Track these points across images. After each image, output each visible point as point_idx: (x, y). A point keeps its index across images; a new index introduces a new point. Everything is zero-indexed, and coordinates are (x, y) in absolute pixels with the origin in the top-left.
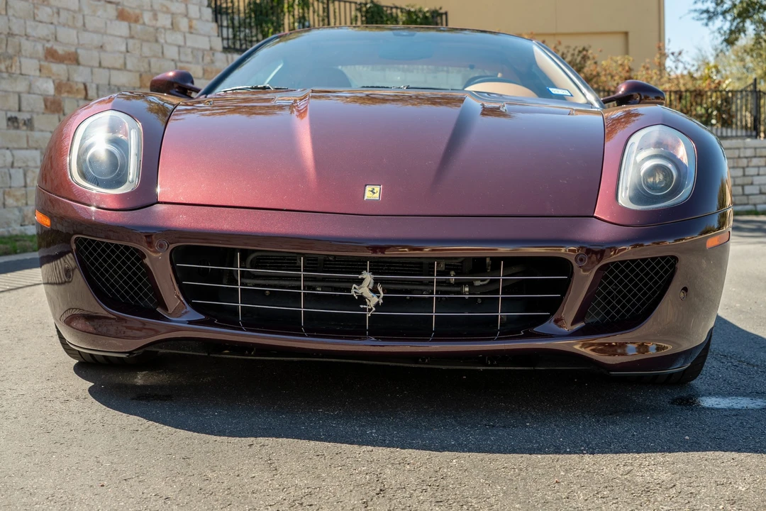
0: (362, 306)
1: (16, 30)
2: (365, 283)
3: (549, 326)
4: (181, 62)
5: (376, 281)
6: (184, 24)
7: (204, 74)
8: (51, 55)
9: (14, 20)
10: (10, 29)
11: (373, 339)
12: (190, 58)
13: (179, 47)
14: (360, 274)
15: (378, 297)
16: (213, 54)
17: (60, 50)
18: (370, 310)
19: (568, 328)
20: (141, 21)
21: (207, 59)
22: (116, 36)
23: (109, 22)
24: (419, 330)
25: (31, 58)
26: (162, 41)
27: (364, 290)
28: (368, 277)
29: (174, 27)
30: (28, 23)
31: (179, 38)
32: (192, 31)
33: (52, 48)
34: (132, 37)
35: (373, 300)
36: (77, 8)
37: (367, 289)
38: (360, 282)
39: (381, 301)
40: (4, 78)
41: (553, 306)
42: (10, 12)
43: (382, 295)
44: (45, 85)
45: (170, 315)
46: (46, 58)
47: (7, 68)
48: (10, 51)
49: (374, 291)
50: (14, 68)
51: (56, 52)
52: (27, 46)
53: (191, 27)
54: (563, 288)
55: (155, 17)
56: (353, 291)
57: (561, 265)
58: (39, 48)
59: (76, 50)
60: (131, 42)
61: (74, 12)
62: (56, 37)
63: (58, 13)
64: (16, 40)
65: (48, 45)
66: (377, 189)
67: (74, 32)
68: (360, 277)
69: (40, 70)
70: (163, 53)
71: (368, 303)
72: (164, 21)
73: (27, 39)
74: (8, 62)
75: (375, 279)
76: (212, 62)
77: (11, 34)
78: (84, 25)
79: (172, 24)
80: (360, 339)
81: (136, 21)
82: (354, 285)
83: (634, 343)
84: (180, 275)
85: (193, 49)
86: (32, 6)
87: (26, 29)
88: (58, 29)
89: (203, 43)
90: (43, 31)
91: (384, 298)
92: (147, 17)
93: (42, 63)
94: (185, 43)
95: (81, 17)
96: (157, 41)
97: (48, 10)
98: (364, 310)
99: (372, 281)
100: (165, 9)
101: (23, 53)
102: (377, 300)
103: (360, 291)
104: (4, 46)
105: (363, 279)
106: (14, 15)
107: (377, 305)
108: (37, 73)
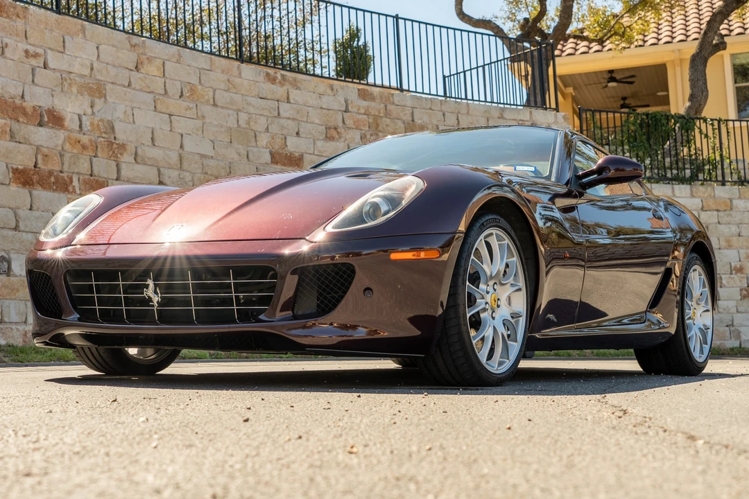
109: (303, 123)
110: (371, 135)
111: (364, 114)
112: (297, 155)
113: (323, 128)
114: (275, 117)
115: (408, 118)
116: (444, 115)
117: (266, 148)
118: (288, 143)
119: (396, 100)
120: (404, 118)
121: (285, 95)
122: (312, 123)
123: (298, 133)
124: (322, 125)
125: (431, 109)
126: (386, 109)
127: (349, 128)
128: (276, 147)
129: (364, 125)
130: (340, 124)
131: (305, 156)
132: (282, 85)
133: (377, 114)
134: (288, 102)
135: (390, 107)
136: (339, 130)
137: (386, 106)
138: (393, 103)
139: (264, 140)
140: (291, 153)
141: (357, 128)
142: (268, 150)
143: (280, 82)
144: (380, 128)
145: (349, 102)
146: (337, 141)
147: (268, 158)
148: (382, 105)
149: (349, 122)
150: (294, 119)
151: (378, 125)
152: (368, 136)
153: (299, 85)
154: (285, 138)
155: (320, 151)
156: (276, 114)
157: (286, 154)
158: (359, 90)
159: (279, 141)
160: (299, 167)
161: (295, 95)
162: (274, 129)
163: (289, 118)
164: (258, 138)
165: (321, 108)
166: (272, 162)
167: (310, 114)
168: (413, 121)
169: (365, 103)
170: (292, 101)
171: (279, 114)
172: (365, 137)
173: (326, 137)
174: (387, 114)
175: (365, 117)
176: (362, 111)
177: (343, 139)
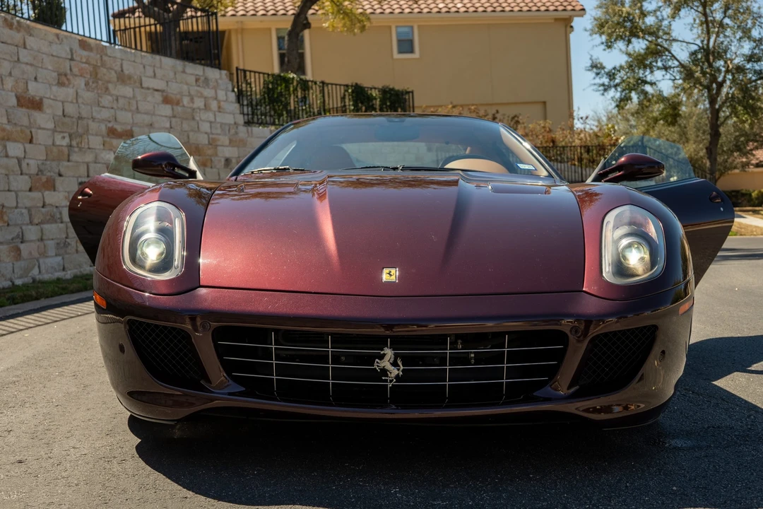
0: (384, 378)
1: (84, 115)
2: (387, 358)
3: (547, 391)
4: (213, 134)
5: (396, 356)
6: (214, 105)
7: (230, 143)
8: (112, 133)
9: (83, 107)
10: (79, 113)
11: (394, 407)
12: (219, 131)
13: (211, 122)
15: (398, 370)
16: (237, 128)
17: (119, 128)
18: (391, 381)
19: (562, 392)
20: (181, 104)
21: (233, 131)
22: (162, 116)
23: (156, 105)
25: (97, 135)
26: (198, 118)
27: (386, 363)
28: (389, 353)
29: (207, 107)
30: (94, 109)
31: (210, 116)
32: (221, 110)
33: (112, 127)
34: (174, 117)
35: (394, 372)
36: (132, 96)
37: (388, 363)
38: (382, 357)
39: (401, 373)
40: (75, 152)
42: (80, 101)
43: (402, 368)
44: (108, 156)
45: (214, 388)
46: (108, 135)
47: (77, 144)
48: (80, 130)
49: (395, 364)
50: (83, 144)
51: (116, 130)
52: (93, 126)
53: (219, 107)
55: (192, 100)
56: (376, 364)
58: (103, 127)
59: (131, 128)
60: (174, 120)
61: (130, 98)
62: (116, 119)
63: (117, 100)
64: (85, 122)
65: (110, 125)
66: (393, 271)
67: (130, 114)
68: (382, 352)
69: (104, 145)
70: (198, 127)
71: (389, 375)
72: (199, 103)
73: (93, 121)
74: (78, 140)
75: (395, 354)
76: (236, 133)
77: (80, 118)
78: (137, 108)
79: (205, 105)
80: (382, 407)
81: (178, 103)
82: (377, 360)
85: (222, 124)
86: (97, 95)
87: (92, 113)
88: (117, 111)
89: (229, 119)
90: (105, 114)
91: (403, 371)
92: (186, 101)
93: (105, 139)
94: (215, 119)
95: (135, 103)
96: (193, 119)
97: (109, 98)
98: (386, 381)
99: (393, 356)
100: (199, 95)
101: (91, 132)
102: (396, 372)
103: (382, 365)
104: (75, 128)
105: (384, 355)
106: (83, 103)
107: (397, 377)
108: (102, 147)
109: (40, 69)
110: (93, 83)
111: (86, 63)
112: (38, 98)
113: (56, 74)
114: (16, 62)
115: (118, 68)
116: (144, 67)
117: (12, 91)
118: (30, 87)
119: (109, 52)
120: (116, 68)
121: (22, 42)
122: (46, 69)
123: (36, 79)
124: (55, 72)
125: (134, 61)
126: (102, 60)
127: (76, 76)
128: (20, 90)
129: (87, 73)
130: (69, 72)
131: (45, 100)
132: (19, 31)
133: (95, 63)
134: (25, 48)
135: (105, 58)
136: (68, 77)
137: (101, 56)
138: (106, 55)
139: (9, 83)
140: (33, 97)
141: (81, 76)
142: (13, 94)
143: (16, 28)
144: (99, 76)
145: (74, 51)
146: (68, 86)
147: (14, 101)
148: (99, 56)
149: (75, 70)
150: (31, 65)
151: (97, 74)
152: (91, 83)
153: (32, 32)
154: (27, 83)
155: (55, 96)
156: (16, 59)
157: (29, 98)
158: (79, 40)
159: (21, 85)
160: (40, 110)
161: (31, 41)
162: (16, 72)
163: (27, 64)
164: (4, 82)
165: (52, 55)
166: (18, 105)
167: (44, 60)
168: (122, 71)
169: (85, 53)
170: (28, 47)
171: (18, 59)
172: (89, 84)
173: (58, 83)
174: (103, 65)
175: (87, 65)
176: (84, 60)
177: (71, 86)
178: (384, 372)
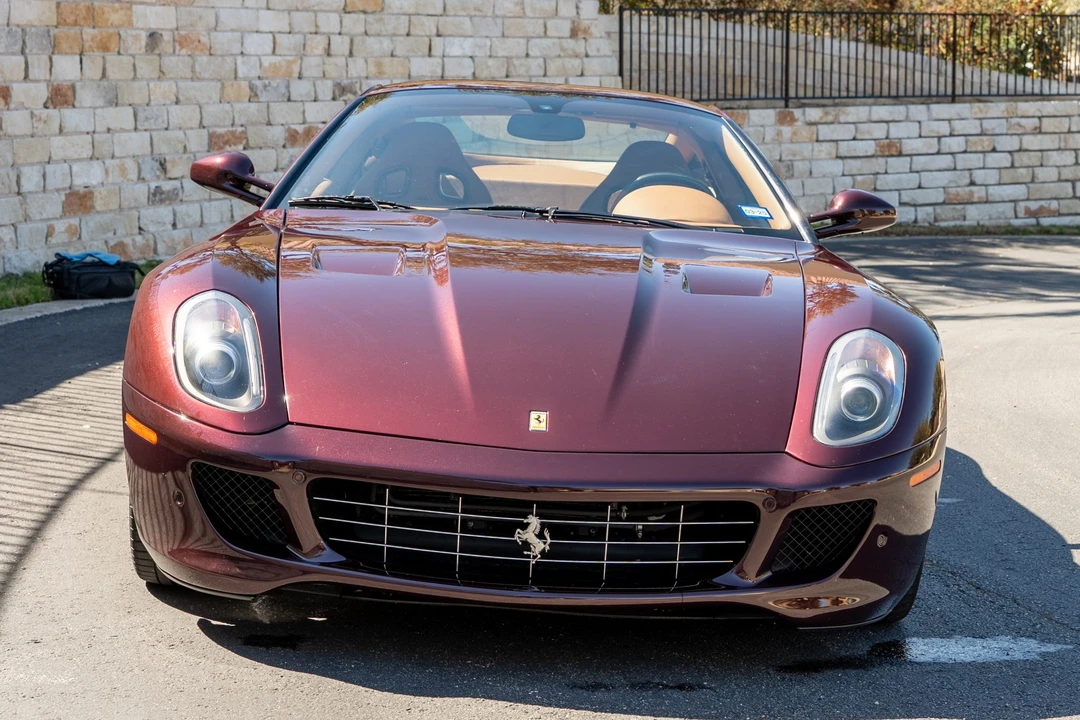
0: (525, 553)
2: (531, 528)
3: (731, 577)
5: (543, 526)
11: (536, 589)
14: (526, 518)
15: (545, 543)
18: (535, 557)
19: (752, 580)
24: (587, 579)
27: (530, 535)
28: (534, 522)
35: (538, 546)
38: (525, 526)
39: (548, 548)
41: (738, 554)
43: (549, 541)
45: (305, 555)
49: (541, 536)
54: (749, 533)
56: (517, 535)
57: (748, 510)
66: (544, 416)
68: (525, 521)
71: (533, 549)
75: (542, 524)
80: (521, 589)
82: (518, 530)
83: (827, 598)
84: (317, 509)
91: (551, 545)
98: (528, 556)
99: (539, 526)
102: (543, 546)
103: (524, 537)
105: (528, 524)
107: (543, 553)
178: (526, 545)
